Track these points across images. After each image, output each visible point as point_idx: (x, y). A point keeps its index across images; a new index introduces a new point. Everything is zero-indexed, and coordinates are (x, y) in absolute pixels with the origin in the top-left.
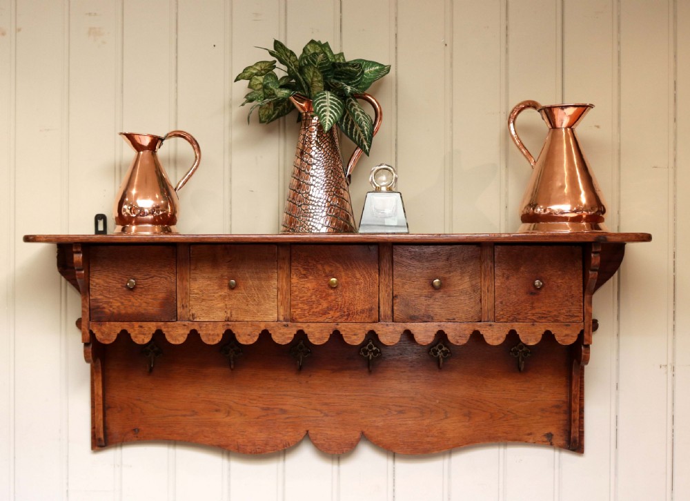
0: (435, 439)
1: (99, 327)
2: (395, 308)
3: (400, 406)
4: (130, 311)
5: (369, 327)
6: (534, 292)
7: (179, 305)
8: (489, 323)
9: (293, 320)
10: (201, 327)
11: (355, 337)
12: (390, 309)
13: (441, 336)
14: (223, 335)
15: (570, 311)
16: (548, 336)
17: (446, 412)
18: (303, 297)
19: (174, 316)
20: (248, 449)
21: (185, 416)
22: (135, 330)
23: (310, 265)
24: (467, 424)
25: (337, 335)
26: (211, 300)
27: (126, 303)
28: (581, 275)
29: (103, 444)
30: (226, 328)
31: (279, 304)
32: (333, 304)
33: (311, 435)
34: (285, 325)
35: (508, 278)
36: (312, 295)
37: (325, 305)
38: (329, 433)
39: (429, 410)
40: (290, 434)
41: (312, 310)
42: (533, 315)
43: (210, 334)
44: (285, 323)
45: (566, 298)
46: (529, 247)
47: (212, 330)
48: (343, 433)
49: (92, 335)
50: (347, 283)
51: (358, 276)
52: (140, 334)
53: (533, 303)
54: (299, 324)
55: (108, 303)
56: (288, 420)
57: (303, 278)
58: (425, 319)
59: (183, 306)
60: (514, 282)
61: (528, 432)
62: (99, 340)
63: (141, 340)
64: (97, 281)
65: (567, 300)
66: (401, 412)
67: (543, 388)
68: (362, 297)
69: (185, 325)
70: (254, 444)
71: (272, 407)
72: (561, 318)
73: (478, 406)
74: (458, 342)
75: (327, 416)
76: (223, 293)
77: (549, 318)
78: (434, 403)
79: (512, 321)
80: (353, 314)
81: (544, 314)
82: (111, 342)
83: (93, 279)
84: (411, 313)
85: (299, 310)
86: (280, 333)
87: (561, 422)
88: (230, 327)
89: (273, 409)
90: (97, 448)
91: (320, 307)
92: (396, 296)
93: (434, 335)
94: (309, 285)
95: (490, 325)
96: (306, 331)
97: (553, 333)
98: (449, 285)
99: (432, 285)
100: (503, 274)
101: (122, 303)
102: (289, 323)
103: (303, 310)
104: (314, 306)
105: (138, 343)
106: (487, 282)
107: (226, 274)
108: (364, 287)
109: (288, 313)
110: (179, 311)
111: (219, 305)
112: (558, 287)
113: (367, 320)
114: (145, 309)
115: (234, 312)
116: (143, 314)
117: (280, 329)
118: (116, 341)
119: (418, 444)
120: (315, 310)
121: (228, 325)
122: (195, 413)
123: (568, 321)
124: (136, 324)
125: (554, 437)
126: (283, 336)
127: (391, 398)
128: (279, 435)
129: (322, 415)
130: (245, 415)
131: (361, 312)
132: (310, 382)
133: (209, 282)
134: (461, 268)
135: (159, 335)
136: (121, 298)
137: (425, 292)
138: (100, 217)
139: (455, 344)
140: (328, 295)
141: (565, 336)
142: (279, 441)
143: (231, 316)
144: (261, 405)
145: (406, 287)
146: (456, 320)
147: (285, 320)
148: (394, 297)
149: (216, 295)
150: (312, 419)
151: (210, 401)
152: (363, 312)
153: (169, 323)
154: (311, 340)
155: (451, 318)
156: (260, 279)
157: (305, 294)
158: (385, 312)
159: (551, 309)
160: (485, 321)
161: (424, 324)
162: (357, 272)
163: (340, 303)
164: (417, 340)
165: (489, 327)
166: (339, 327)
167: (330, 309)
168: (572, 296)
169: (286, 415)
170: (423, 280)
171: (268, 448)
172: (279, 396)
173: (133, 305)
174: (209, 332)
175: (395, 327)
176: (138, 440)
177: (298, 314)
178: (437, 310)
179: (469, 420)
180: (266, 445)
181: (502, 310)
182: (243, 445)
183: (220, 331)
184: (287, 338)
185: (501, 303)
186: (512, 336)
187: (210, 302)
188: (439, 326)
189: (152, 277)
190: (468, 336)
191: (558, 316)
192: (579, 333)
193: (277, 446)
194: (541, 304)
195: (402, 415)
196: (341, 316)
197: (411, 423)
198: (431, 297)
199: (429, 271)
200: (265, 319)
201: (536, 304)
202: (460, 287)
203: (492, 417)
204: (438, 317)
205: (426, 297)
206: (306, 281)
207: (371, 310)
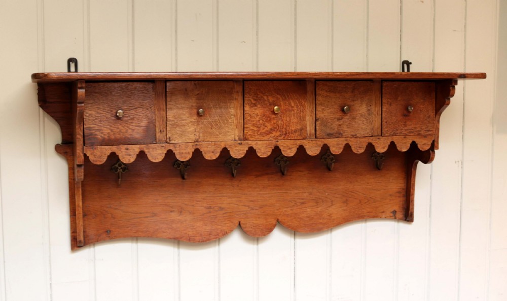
0: (325, 221)
1: (92, 151)
2: (317, 128)
3: (303, 199)
4: (118, 136)
5: (299, 143)
6: (406, 114)
7: (158, 130)
8: (378, 137)
9: (245, 139)
10: (175, 148)
11: (289, 151)
12: (314, 129)
13: (347, 147)
14: (193, 153)
15: (427, 127)
16: (414, 145)
17: (332, 201)
19: (154, 140)
20: (197, 239)
21: (147, 217)
22: (122, 152)
23: (259, 96)
24: (345, 208)
25: (277, 150)
26: (184, 126)
27: (115, 130)
28: (435, 102)
29: (83, 245)
30: (195, 147)
31: (235, 127)
32: (275, 126)
33: (242, 225)
34: (239, 144)
35: (390, 105)
36: (260, 119)
37: (269, 127)
38: (255, 222)
39: (321, 200)
40: (227, 224)
41: (260, 132)
42: (406, 130)
43: (182, 153)
44: (239, 142)
45: (425, 118)
46: (404, 82)
47: (184, 150)
48: (264, 222)
49: (86, 157)
50: (285, 110)
51: (293, 104)
52: (126, 155)
53: (405, 122)
54: (250, 142)
55: (99, 130)
56: (224, 215)
57: (253, 107)
58: (337, 135)
59: (161, 131)
60: (394, 108)
61: (382, 210)
62: (92, 162)
63: (127, 160)
64: (90, 112)
65: (426, 120)
66: (303, 203)
67: (391, 181)
68: (295, 121)
69: (162, 146)
70: (201, 235)
71: (214, 206)
72: (422, 133)
73: (352, 195)
74: (358, 152)
75: (253, 209)
76: (193, 120)
77: (416, 133)
78: (324, 195)
79: (393, 136)
80: (289, 133)
81: (413, 130)
82: (102, 163)
83: (87, 111)
84: (328, 131)
85: (251, 131)
86: (236, 150)
87: (401, 203)
88: (198, 147)
89: (214, 207)
90: (76, 248)
91: (266, 129)
92: (318, 119)
93: (343, 147)
94: (257, 112)
95: (379, 139)
96: (255, 147)
97: (417, 143)
98: (353, 110)
100: (388, 102)
101: (112, 130)
102: (243, 142)
103: (254, 131)
104: (262, 128)
105: (124, 162)
106: (377, 108)
107: (195, 104)
108: (297, 113)
109: (242, 134)
110: (157, 135)
111: (190, 130)
112: (421, 110)
113: (299, 138)
114: (131, 135)
115: (201, 135)
116: (129, 139)
117: (236, 147)
118: (106, 161)
119: (314, 225)
120: (262, 131)
121: (196, 145)
122: (155, 215)
123: (426, 134)
124: (123, 147)
125: (397, 213)
126: (238, 153)
127: (297, 193)
128: (219, 227)
129: (250, 209)
130: (193, 214)
131: (294, 132)
132: (240, 185)
133: (181, 111)
134: (361, 98)
135: (142, 155)
136: (111, 126)
137: (338, 116)
138: (72, 61)
139: (356, 152)
140: (271, 119)
141: (423, 145)
142: (219, 231)
143: (199, 137)
144: (204, 205)
145: (325, 112)
146: (358, 136)
147: (240, 139)
148: (316, 120)
149: (187, 121)
150: (242, 212)
151: (166, 205)
152: (295, 131)
153: (150, 145)
154: (259, 155)
155: (353, 134)
156: (221, 108)
157: (254, 120)
158: (310, 131)
159: (416, 126)
160: (375, 136)
161: (336, 139)
162: (292, 102)
163: (280, 125)
164: (331, 150)
165: (378, 140)
166: (278, 143)
167: (273, 130)
168: (429, 117)
169: (224, 212)
170: (336, 107)
171: (212, 237)
172: (218, 198)
173: (120, 131)
174: (182, 151)
175: (317, 142)
176: (110, 239)
177: (250, 135)
178: (345, 129)
179: (346, 206)
180: (210, 235)
181: (387, 128)
182: (193, 237)
183: (191, 150)
184: (241, 154)
185: (386, 122)
186: (392, 145)
187: (183, 127)
188: (346, 140)
189: (136, 108)
190: (365, 147)
191: (420, 131)
192: (432, 142)
193: (218, 235)
194: (410, 123)
195: (304, 206)
196: (280, 135)
197: (309, 211)
198: (341, 120)
199: (340, 100)
200: (225, 139)
201: (407, 122)
202: (360, 112)
203: (360, 203)
204: (346, 134)
205: (338, 119)
206: (255, 109)
207: (301, 130)
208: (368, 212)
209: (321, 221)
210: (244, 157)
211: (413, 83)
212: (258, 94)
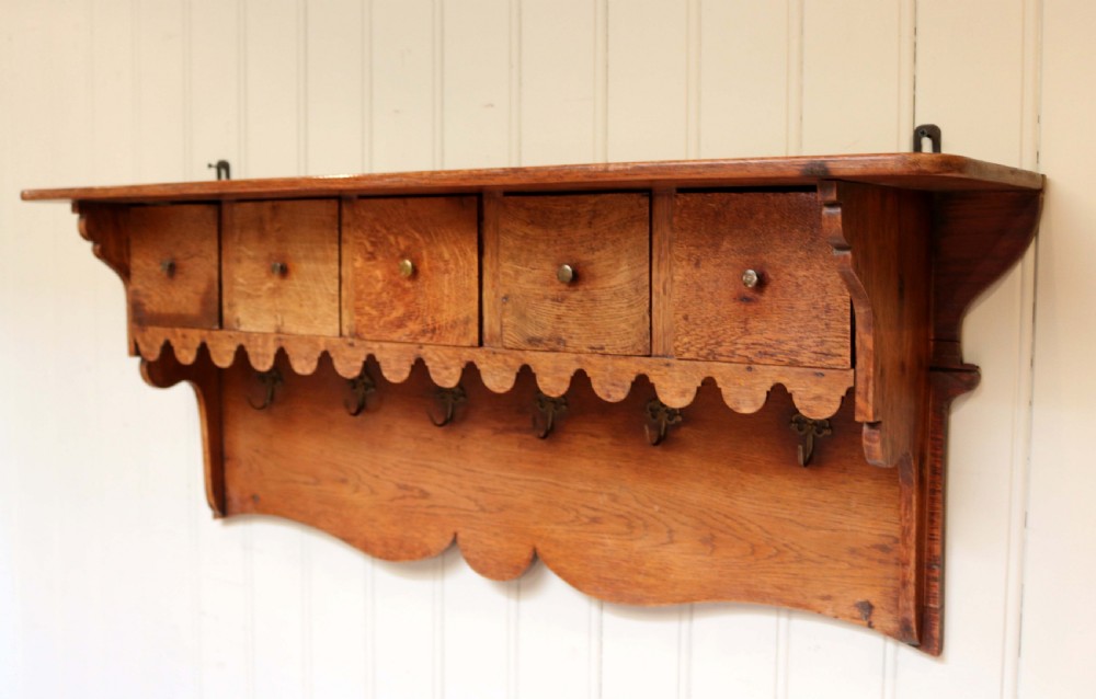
0: (651, 581)
1: (143, 334)
2: (505, 320)
3: (593, 508)
5: (467, 355)
6: (749, 296)
7: (224, 303)
8: (666, 360)
9: (359, 336)
10: (249, 342)
11: (445, 373)
12: (499, 324)
13: (580, 379)
14: (275, 356)
15: (823, 342)
16: (779, 395)
17: (671, 532)
18: (371, 293)
19: (221, 322)
21: (307, 483)
22: (178, 341)
23: (380, 235)
24: (708, 558)
25: (420, 367)
26: (259, 296)
27: (166, 296)
30: (277, 345)
31: (343, 305)
32: (411, 309)
33: (461, 544)
34: (350, 345)
35: (697, 264)
36: (383, 290)
37: (399, 312)
38: (486, 541)
39: (640, 522)
40: (432, 533)
41: (383, 320)
42: (748, 347)
43: (259, 354)
44: (350, 340)
45: (814, 313)
46: (739, 195)
47: (261, 347)
48: (506, 545)
49: (136, 345)
50: (431, 269)
51: (447, 256)
52: (183, 347)
53: (746, 322)
54: (369, 344)
55: (148, 296)
57: (369, 259)
58: (553, 344)
59: (228, 305)
60: (709, 270)
61: (826, 593)
62: (144, 355)
63: (185, 357)
64: (137, 262)
65: (817, 317)
66: (595, 520)
68: (453, 298)
69: (230, 337)
70: (385, 544)
71: (411, 484)
72: (805, 358)
73: (729, 527)
74: (609, 396)
76: (272, 285)
77: (780, 357)
78: (650, 511)
79: (706, 358)
80: (441, 328)
81: (769, 346)
82: (155, 358)
83: (134, 260)
84: (533, 332)
86: (344, 358)
87: (890, 582)
88: (283, 343)
89: (411, 489)
91: (394, 314)
92: (506, 297)
93: (569, 379)
94: (378, 273)
95: (668, 365)
96: (379, 357)
97: (789, 389)
98: (593, 277)
100: (690, 255)
101: (162, 298)
102: (354, 340)
103: (372, 319)
104: (386, 311)
105: (181, 361)
106: (662, 272)
107: (275, 251)
108: (456, 278)
109: (354, 323)
110: (224, 313)
111: (267, 306)
112: (798, 286)
114: (185, 308)
115: (285, 319)
117: (344, 351)
118: (160, 356)
120: (387, 319)
121: (280, 339)
122: (317, 481)
123: (818, 364)
124: (179, 331)
125: (876, 611)
126: (347, 365)
127: (580, 491)
128: (417, 534)
129: (478, 508)
130: (377, 493)
131: (452, 327)
132: (462, 448)
133: (255, 266)
134: (613, 242)
135: (203, 352)
136: (161, 289)
137: (551, 291)
138: (223, 166)
139: (604, 398)
140: (405, 291)
141: (815, 400)
143: (283, 325)
144: (395, 480)
145: (522, 280)
146: (607, 350)
147: (352, 335)
148: (503, 300)
149: (264, 288)
151: (334, 464)
152: (454, 325)
153: (213, 332)
154: (385, 374)
155: (597, 344)
156: (316, 259)
157: (372, 290)
158: (490, 327)
159: (782, 337)
160: (657, 356)
161: (552, 355)
162: (444, 248)
163: (422, 307)
164: (541, 385)
165: (667, 369)
166: (423, 351)
167: (409, 316)
168: (828, 309)
169: (428, 502)
170: (549, 267)
171: (403, 553)
172: (420, 468)
173: (172, 300)
174: (259, 350)
175: (507, 358)
176: (259, 512)
177: (365, 326)
178: (574, 328)
179: (712, 552)
180: (400, 546)
181: (687, 333)
182: (373, 543)
183: (272, 350)
184: (356, 368)
185: (686, 318)
187: (257, 300)
188: (578, 360)
189: (193, 256)
190: (628, 385)
191: (797, 354)
192: (843, 393)
193: (413, 550)
194: (763, 325)
195: (597, 527)
196: (424, 333)
197: (610, 543)
198: (562, 301)
199: (557, 248)
200: (324, 332)
201: (753, 323)
202: (613, 283)
203: (753, 553)
204: (576, 342)
205: (553, 300)
206: (373, 266)
207: (467, 322)
208: (779, 588)
209: (640, 578)
211: (770, 195)
212: (378, 231)
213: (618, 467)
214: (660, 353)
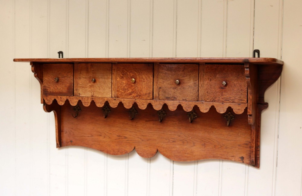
0: (189, 155)
1: (47, 97)
2: (160, 93)
3: (173, 139)
4: (57, 91)
5: (149, 101)
6: (222, 87)
7: (74, 89)
9: (118, 97)
11: (143, 106)
12: (158, 94)
13: (180, 107)
14: (91, 102)
15: (240, 97)
16: (230, 109)
17: (194, 143)
18: (122, 87)
19: (73, 94)
20: (112, 153)
21: (89, 137)
22: (59, 99)
23: (125, 72)
24: (204, 149)
25: (135, 105)
27: (55, 88)
30: (92, 99)
31: (112, 90)
32: (134, 90)
33: (136, 149)
35: (210, 80)
36: (126, 86)
37: (130, 91)
38: (144, 148)
39: (186, 141)
40: (128, 147)
41: (125, 93)
42: (222, 99)
43: (86, 102)
44: (114, 98)
46: (221, 65)
47: (87, 100)
48: (149, 149)
49: (44, 100)
50: (139, 81)
51: (144, 78)
52: (60, 101)
53: (222, 93)
54: (120, 99)
55: (49, 87)
56: (127, 142)
57: (121, 78)
58: (173, 99)
59: (76, 90)
60: (213, 82)
61: (232, 155)
62: (46, 103)
64: (46, 78)
65: (239, 92)
66: (174, 141)
67: (239, 135)
68: (146, 88)
69: (76, 98)
70: (114, 151)
71: (121, 135)
72: (236, 101)
73: (209, 141)
74: (187, 110)
75: (143, 141)
76: (90, 84)
77: (230, 101)
78: (189, 139)
79: (212, 101)
80: (142, 95)
81: (228, 98)
83: (44, 78)
84: (167, 96)
85: (120, 93)
87: (248, 152)
88: (94, 99)
89: (122, 136)
92: (160, 88)
93: (177, 107)
94: (124, 82)
95: (202, 103)
96: (123, 103)
97: (232, 108)
98: (184, 83)
99: (175, 83)
100: (209, 78)
101: (54, 88)
102: (116, 98)
103: (122, 93)
104: (126, 91)
105: (60, 104)
106: (201, 82)
107: (92, 76)
108: (147, 83)
109: (116, 94)
110: (74, 92)
111: (89, 90)
112: (235, 85)
113: (148, 98)
114: (62, 91)
115: (94, 93)
116: (61, 93)
117: (113, 101)
118: (52, 103)
119: (181, 157)
120: (127, 93)
121: (92, 98)
122: (92, 136)
123: (239, 102)
124: (59, 97)
125: (244, 159)
126: (114, 104)
127: (170, 135)
128: (123, 148)
129: (141, 140)
130: (111, 138)
133: (85, 80)
134: (189, 75)
135: (67, 102)
136: (54, 86)
137: (173, 86)
139: (186, 111)
140: (132, 86)
141: (238, 110)
143: (94, 95)
144: (117, 134)
145: (165, 84)
146: (187, 100)
147: (115, 97)
149: (88, 85)
150: (137, 142)
151: (98, 131)
152: (146, 94)
153: (71, 97)
154: (125, 107)
155: (184, 98)
156: (104, 78)
157: (122, 86)
158: (155, 95)
159: (231, 96)
160: (200, 101)
161: (172, 101)
162: (143, 76)
163: (137, 90)
164: (169, 108)
166: (136, 101)
167: (133, 92)
168: (242, 90)
169: (127, 140)
170: (172, 80)
171: (119, 153)
172: (124, 131)
173: (58, 89)
174: (86, 101)
175: (160, 102)
176: (72, 145)
177: (119, 95)
178: (178, 95)
180: (118, 151)
181: (208, 96)
182: (110, 151)
183: (90, 101)
184: (116, 105)
185: (207, 92)
186: (213, 108)
187: (86, 88)
188: (179, 102)
189: (64, 77)
190: (192, 108)
191: (234, 100)
192: (245, 108)
193: (122, 152)
194: (226, 94)
195: (175, 143)
196: (137, 96)
197: (178, 147)
198: (175, 89)
199: (174, 76)
200: (107, 96)
201: (224, 93)
202: (189, 84)
203: (215, 147)
204: (179, 98)
205: (173, 88)
206: (123, 80)
207: (149, 93)
208: (221, 155)
210: (117, 107)
211: (228, 65)
212: (124, 71)
213: (180, 128)
214: (201, 100)
